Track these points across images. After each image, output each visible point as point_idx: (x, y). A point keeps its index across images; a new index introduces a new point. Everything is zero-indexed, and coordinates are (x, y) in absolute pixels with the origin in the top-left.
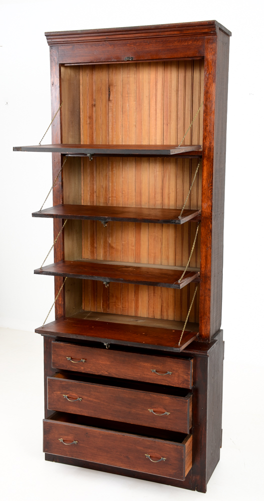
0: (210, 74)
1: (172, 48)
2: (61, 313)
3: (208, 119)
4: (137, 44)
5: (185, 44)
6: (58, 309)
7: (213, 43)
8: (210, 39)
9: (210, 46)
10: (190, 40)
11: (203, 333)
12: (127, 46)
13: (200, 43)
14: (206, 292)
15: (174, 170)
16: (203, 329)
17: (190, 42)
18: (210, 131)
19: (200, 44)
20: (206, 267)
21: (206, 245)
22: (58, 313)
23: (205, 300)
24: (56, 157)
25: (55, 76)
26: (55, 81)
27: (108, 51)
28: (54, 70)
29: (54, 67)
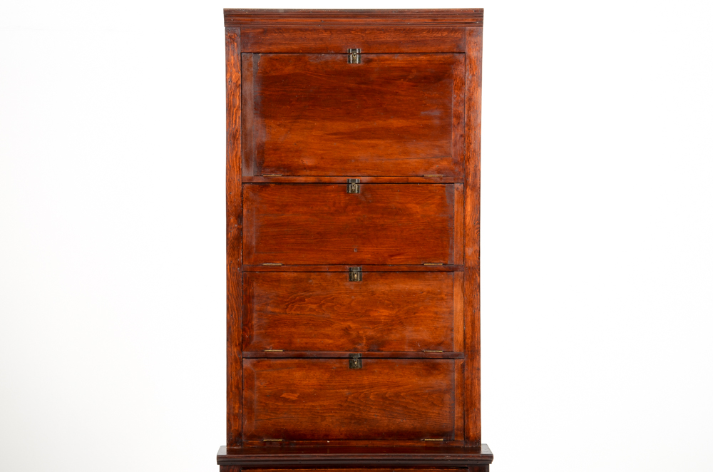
0: (473, 75)
1: (419, 39)
2: (237, 428)
3: (472, 135)
4: (367, 32)
5: (438, 35)
6: (232, 422)
7: (477, 36)
8: (472, 31)
9: (473, 39)
10: (445, 30)
11: (471, 434)
12: (351, 33)
13: (458, 35)
14: (474, 372)
16: (471, 427)
17: (445, 34)
18: (474, 151)
19: (460, 36)
20: (472, 337)
21: (472, 306)
22: (233, 428)
23: (472, 384)
24: (232, 187)
25: (234, 70)
26: (234, 77)
27: (322, 39)
28: (232, 61)
29: (232, 57)
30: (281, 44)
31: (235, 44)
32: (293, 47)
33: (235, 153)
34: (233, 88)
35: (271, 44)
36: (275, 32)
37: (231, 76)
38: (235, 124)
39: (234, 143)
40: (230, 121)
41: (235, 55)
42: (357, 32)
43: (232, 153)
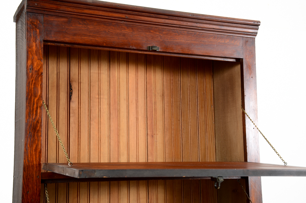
4: (164, 33)
7: (251, 45)
8: (248, 41)
9: (249, 48)
12: (150, 32)
13: (237, 43)
15: (163, 195)
17: (227, 41)
24: (30, 186)
25: (36, 57)
26: (35, 64)
27: (124, 35)
28: (34, 48)
29: (34, 44)
30: (85, 35)
31: (38, 30)
32: (97, 39)
33: (34, 146)
34: (34, 76)
35: (75, 35)
36: (80, 24)
37: (32, 64)
38: (36, 115)
39: (34, 135)
40: (30, 111)
41: (38, 41)
42: (156, 31)
43: (31, 146)
